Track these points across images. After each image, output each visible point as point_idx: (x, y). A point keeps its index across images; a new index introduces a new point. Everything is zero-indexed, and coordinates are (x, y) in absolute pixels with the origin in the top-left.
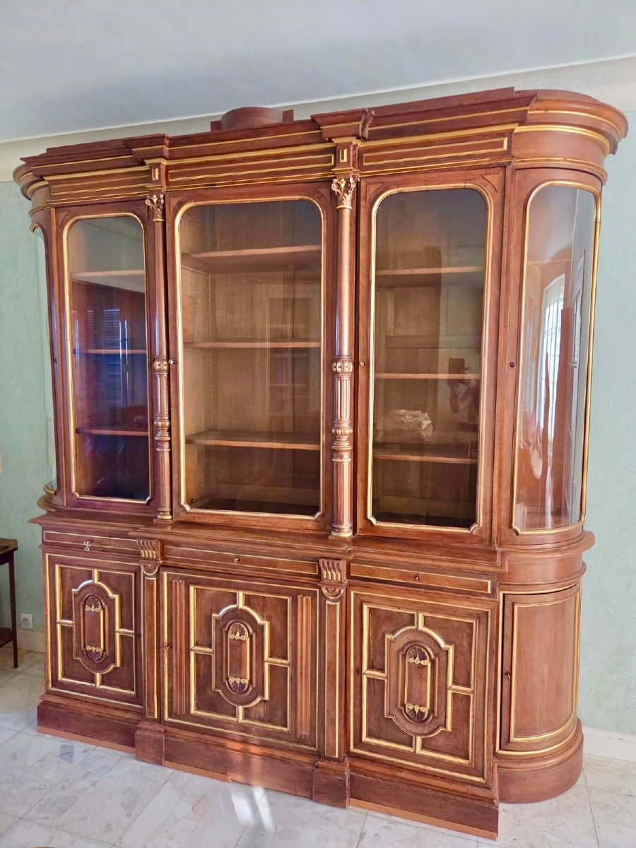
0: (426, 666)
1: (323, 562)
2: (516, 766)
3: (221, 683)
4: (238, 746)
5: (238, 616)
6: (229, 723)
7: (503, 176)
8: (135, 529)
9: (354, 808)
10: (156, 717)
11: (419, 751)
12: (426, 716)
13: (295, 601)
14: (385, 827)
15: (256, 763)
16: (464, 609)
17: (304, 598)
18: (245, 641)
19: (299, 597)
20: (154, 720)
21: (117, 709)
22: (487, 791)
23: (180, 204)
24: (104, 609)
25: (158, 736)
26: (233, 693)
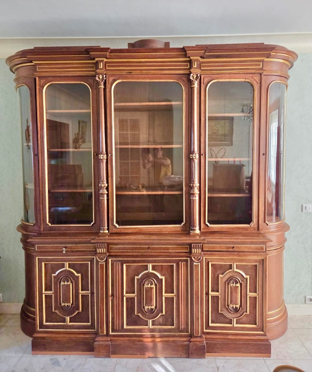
0: (238, 287)
1: (194, 245)
2: (270, 324)
3: (141, 310)
4: (150, 340)
5: (149, 276)
6: (144, 329)
7: (260, 78)
8: (93, 239)
9: (208, 357)
10: (105, 334)
11: (235, 325)
12: (238, 309)
13: (178, 265)
14: (225, 362)
15: (160, 346)
16: (253, 259)
17: (183, 263)
18: (153, 288)
19: (180, 263)
20: (104, 336)
21: (80, 334)
22: (265, 337)
23: (114, 81)
24: (72, 282)
25: (107, 343)
26: (147, 314)
